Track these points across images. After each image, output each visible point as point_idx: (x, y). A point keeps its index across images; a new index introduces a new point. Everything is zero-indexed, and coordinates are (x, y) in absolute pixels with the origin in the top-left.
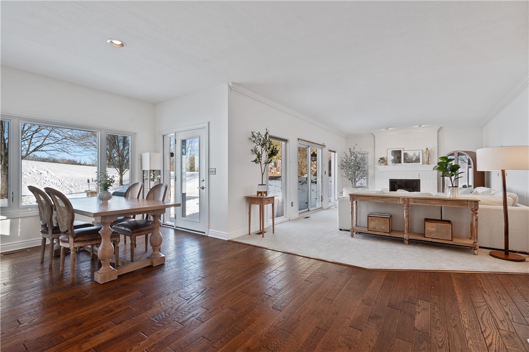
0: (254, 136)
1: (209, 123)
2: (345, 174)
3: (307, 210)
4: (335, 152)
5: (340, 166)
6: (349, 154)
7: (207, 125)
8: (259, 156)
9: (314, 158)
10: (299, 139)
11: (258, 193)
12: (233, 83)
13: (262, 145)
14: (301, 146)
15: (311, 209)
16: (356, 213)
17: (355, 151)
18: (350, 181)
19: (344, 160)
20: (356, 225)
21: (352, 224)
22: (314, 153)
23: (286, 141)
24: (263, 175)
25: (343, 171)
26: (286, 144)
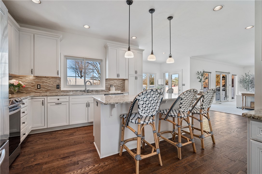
0: (198, 73)
1: (182, 69)
2: (242, 86)
3: (220, 101)
4: (236, 75)
5: (239, 82)
6: (245, 76)
7: (182, 70)
8: (201, 80)
9: (223, 78)
10: (216, 72)
11: (200, 92)
12: (192, 56)
13: (202, 76)
14: (217, 74)
15: (221, 101)
16: (245, 101)
17: (249, 74)
18: (246, 89)
19: (242, 79)
20: (245, 106)
21: (243, 105)
22: (223, 76)
23: (210, 73)
24: (202, 86)
25: (241, 84)
26: (210, 74)
